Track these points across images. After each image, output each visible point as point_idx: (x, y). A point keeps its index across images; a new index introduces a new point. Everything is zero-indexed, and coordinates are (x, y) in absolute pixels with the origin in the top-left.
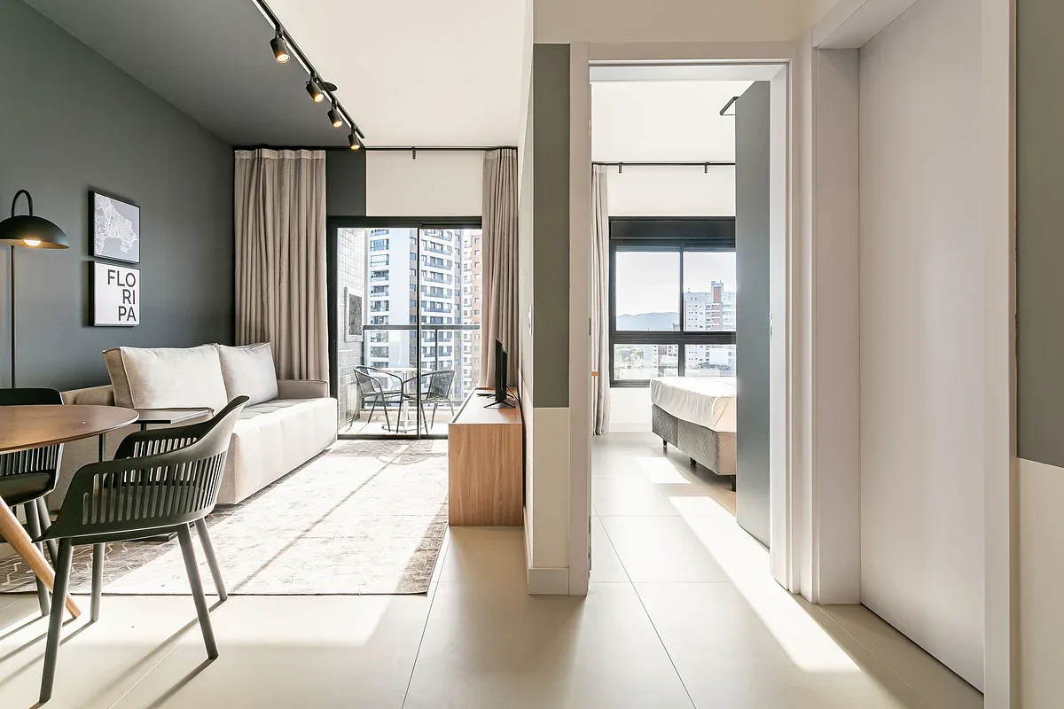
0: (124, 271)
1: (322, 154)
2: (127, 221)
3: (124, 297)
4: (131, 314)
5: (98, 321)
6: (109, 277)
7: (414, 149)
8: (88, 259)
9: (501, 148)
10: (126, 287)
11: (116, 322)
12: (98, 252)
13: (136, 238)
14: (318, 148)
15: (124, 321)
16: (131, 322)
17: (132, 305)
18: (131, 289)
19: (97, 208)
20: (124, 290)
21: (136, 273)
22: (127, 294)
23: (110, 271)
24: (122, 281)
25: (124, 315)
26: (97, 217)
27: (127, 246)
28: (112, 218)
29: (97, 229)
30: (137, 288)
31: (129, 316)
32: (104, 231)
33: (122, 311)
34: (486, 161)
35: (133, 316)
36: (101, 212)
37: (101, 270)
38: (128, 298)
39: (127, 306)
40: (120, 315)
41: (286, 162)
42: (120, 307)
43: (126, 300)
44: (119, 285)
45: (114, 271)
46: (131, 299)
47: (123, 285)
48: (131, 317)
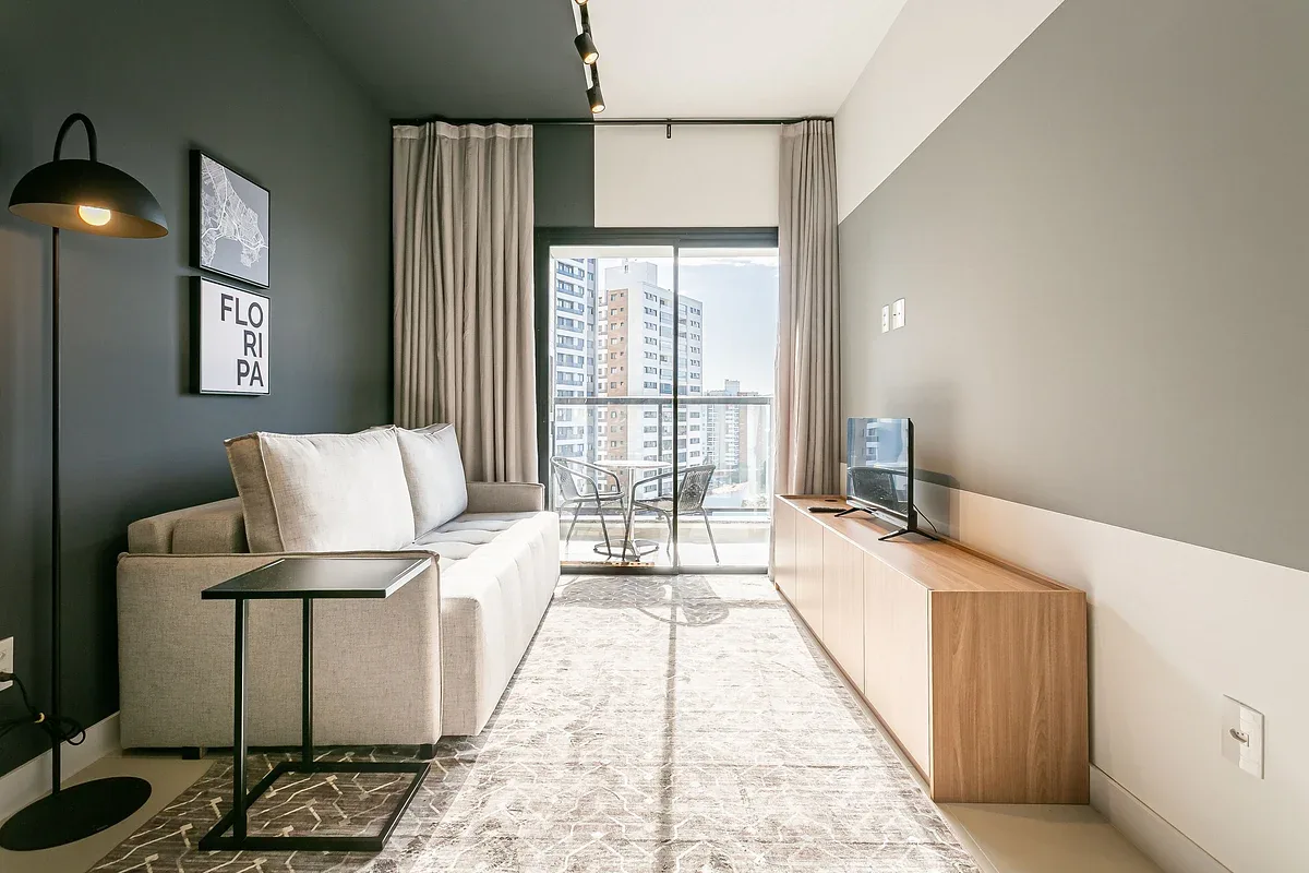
0: (247, 298)
1: (527, 131)
2: (250, 211)
3: (247, 345)
4: (256, 375)
5: (206, 385)
6: (224, 308)
7: (669, 122)
8: (189, 272)
9: (808, 120)
10: (250, 327)
11: (234, 388)
12: (206, 260)
13: (262, 243)
14: (522, 121)
15: (245, 387)
16: (257, 388)
17: (257, 359)
18: (256, 331)
19: (205, 182)
20: (247, 333)
21: (264, 303)
22: (250, 340)
23: (224, 297)
24: (244, 317)
25: (246, 375)
26: (205, 197)
27: (250, 256)
28: (228, 204)
29: (204, 220)
30: (264, 329)
31: (253, 378)
32: (215, 225)
33: (243, 368)
34: (783, 140)
35: (260, 378)
36: (212, 193)
37: (210, 292)
38: (252, 346)
39: (251, 360)
40: (240, 375)
41: (472, 143)
42: (240, 362)
43: (249, 349)
44: (238, 322)
45: (231, 298)
46: (256, 348)
47: (245, 323)
48: (256, 378)
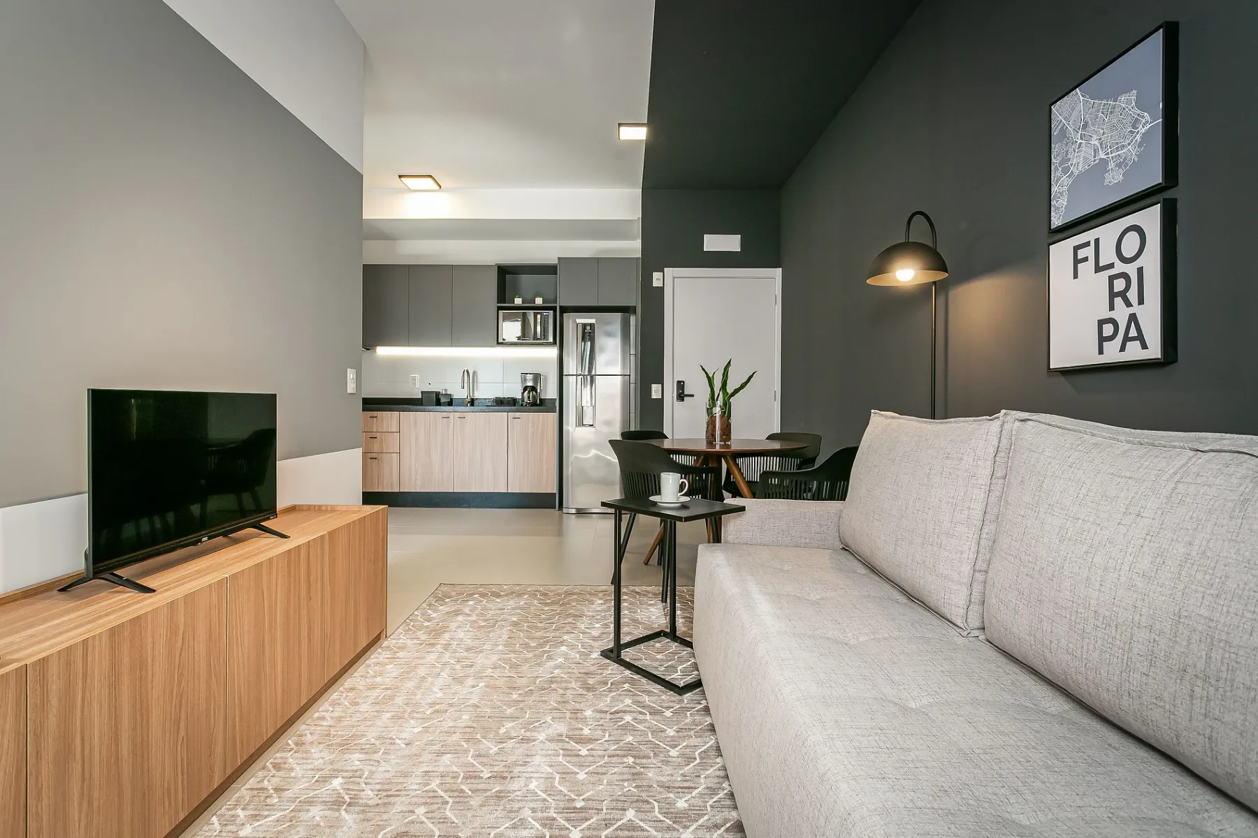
0: (1114, 228)
3: (1112, 295)
4: (1133, 333)
6: (1077, 261)
10: (1120, 267)
11: (1091, 357)
12: (1058, 219)
15: (1112, 354)
16: (1134, 352)
17: (1136, 309)
18: (1131, 269)
20: (1112, 279)
21: (1146, 219)
22: (1119, 285)
23: (1077, 248)
24: (1108, 256)
25: (1111, 338)
27: (1122, 163)
28: (1087, 125)
30: (1152, 258)
31: (1127, 339)
32: (1066, 170)
33: (1108, 330)
35: (1140, 337)
36: (1065, 133)
38: (1124, 294)
39: (1121, 313)
40: (1102, 339)
42: (1101, 323)
43: (1118, 301)
44: (1098, 269)
45: (1087, 244)
46: (1133, 295)
47: (1111, 266)
48: (1133, 339)
